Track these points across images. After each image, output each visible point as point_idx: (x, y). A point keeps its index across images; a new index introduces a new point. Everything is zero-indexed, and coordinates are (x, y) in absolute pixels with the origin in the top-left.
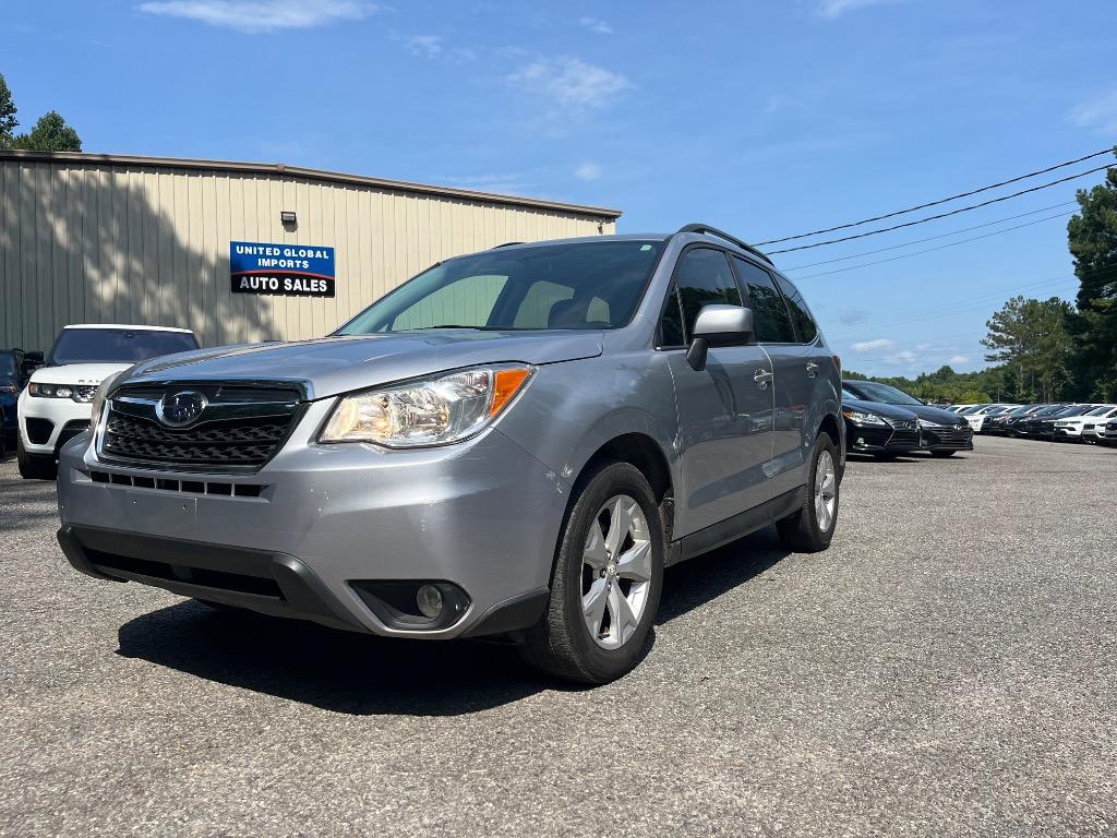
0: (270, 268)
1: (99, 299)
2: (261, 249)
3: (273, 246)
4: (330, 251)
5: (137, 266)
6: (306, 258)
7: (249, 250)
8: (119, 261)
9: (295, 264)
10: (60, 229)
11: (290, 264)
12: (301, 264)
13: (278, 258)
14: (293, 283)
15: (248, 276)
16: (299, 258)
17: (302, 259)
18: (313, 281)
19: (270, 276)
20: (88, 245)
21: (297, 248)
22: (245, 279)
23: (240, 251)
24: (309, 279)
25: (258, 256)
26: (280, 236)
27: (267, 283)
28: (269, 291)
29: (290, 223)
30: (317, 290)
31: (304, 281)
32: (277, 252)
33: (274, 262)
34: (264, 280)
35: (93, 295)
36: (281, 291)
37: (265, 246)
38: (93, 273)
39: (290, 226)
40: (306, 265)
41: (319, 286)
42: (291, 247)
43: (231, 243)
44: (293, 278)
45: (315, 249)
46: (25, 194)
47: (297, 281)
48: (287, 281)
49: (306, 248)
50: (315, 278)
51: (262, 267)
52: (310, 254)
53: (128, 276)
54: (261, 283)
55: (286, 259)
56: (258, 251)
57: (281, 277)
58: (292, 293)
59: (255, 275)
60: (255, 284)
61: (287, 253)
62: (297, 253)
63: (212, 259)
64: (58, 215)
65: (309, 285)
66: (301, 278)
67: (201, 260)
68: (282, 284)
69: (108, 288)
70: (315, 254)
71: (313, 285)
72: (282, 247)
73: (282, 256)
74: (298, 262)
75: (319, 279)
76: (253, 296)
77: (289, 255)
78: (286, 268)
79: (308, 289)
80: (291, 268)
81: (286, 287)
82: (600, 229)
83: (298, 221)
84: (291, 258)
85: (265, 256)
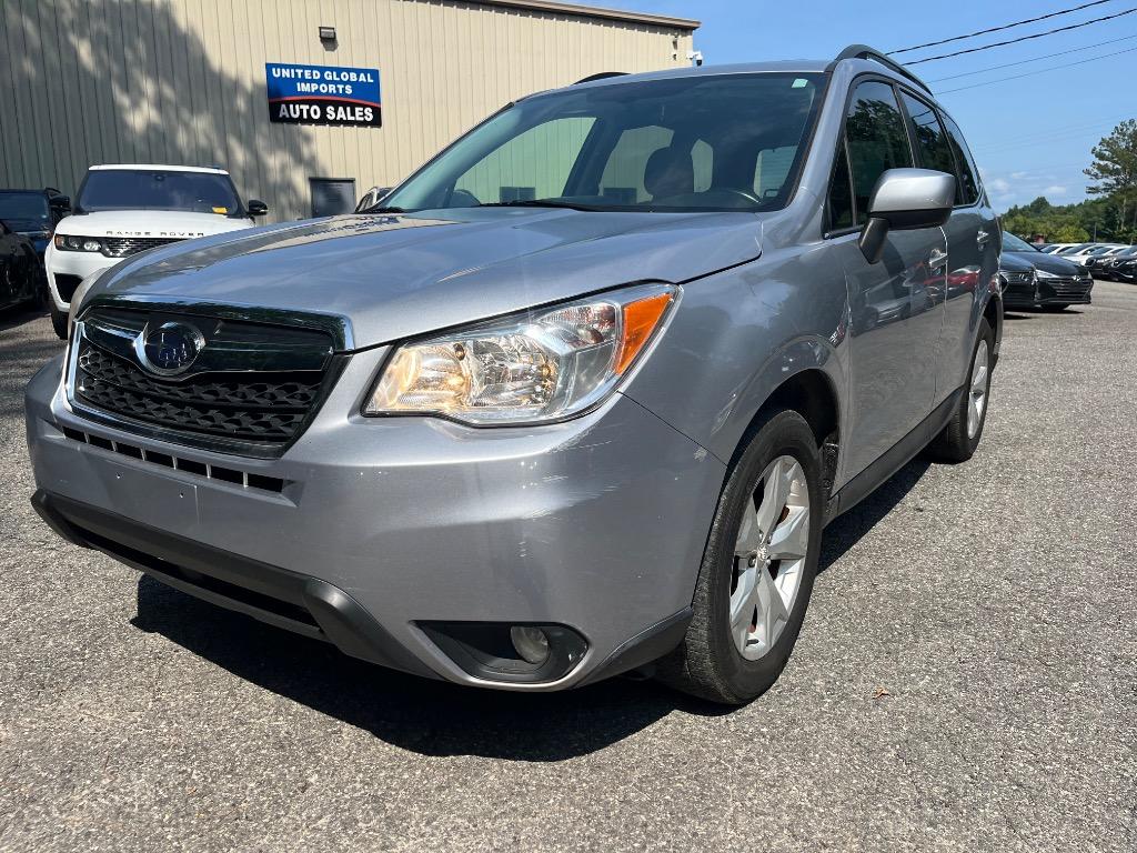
0: (311, 93)
1: (133, 131)
2: (299, 72)
3: (312, 68)
4: (375, 74)
5: (168, 92)
6: (349, 82)
7: (286, 73)
8: (149, 87)
9: (337, 89)
10: (84, 51)
11: (332, 88)
12: (344, 89)
13: (318, 82)
14: (336, 112)
15: (287, 104)
16: (341, 82)
17: (345, 83)
18: (357, 109)
19: (310, 103)
20: (115, 69)
21: (339, 71)
22: (283, 106)
23: (276, 74)
24: (353, 106)
25: (296, 79)
26: (319, 56)
27: (308, 111)
28: (310, 121)
29: (329, 41)
30: (362, 119)
31: (348, 109)
32: (316, 75)
33: (314, 87)
34: (305, 107)
35: (125, 126)
36: (323, 120)
37: (304, 68)
38: (124, 100)
39: (330, 45)
40: (349, 90)
41: (364, 115)
42: (332, 69)
43: (267, 65)
44: (336, 104)
45: (358, 72)
46: (44, 12)
47: (341, 109)
48: (330, 109)
49: (349, 71)
50: (360, 105)
51: (302, 93)
52: (353, 77)
53: (160, 103)
54: (301, 111)
55: (328, 83)
56: (296, 74)
57: (323, 104)
58: (335, 123)
59: (295, 103)
60: (295, 113)
61: (328, 76)
62: (338, 76)
63: (248, 85)
64: (82, 35)
65: (353, 114)
66: (345, 105)
67: (236, 86)
68: (324, 113)
69: (140, 117)
70: (358, 76)
71: (357, 114)
72: (322, 70)
73: (322, 80)
74: (341, 87)
75: (364, 106)
76: (294, 127)
77: (330, 78)
78: (328, 93)
79: (353, 118)
80: (332, 94)
81: (328, 116)
82: (675, 43)
83: (338, 38)
84: (333, 82)
85: (304, 80)
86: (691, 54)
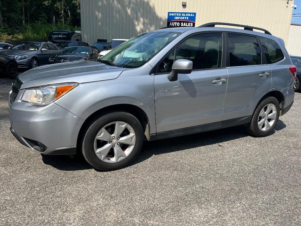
0: (178, 19)
1: (136, 30)
2: (176, 14)
3: (179, 13)
4: (195, 14)
5: (146, 21)
6: (188, 16)
7: (173, 14)
8: (142, 20)
11: (183, 18)
12: (186, 18)
13: (180, 16)
15: (172, 22)
16: (186, 16)
17: (187, 17)
18: (189, 23)
19: (177, 22)
21: (186, 13)
22: (171, 23)
23: (170, 15)
24: (188, 22)
25: (175, 16)
26: (181, 10)
27: (177, 24)
28: (177, 26)
29: (184, 6)
30: (190, 26)
31: (187, 23)
32: (180, 15)
33: (179, 18)
34: (176, 23)
40: (187, 18)
42: (184, 13)
43: (168, 12)
44: (184, 22)
45: (190, 13)
47: (185, 23)
48: (182, 23)
49: (188, 13)
51: (176, 19)
52: (189, 15)
55: (182, 17)
57: (180, 22)
58: (183, 27)
59: (173, 22)
60: (173, 24)
62: (185, 15)
63: (164, 19)
65: (188, 25)
66: (186, 22)
67: (161, 19)
68: (180, 24)
70: (190, 15)
71: (189, 24)
72: (181, 13)
73: (181, 16)
74: (185, 18)
75: (191, 22)
77: (183, 15)
78: (182, 19)
79: (187, 26)
80: (183, 19)
81: (181, 25)
82: (288, 3)
83: (187, 5)
84: (184, 16)
85: (177, 16)
86: (293, 6)
